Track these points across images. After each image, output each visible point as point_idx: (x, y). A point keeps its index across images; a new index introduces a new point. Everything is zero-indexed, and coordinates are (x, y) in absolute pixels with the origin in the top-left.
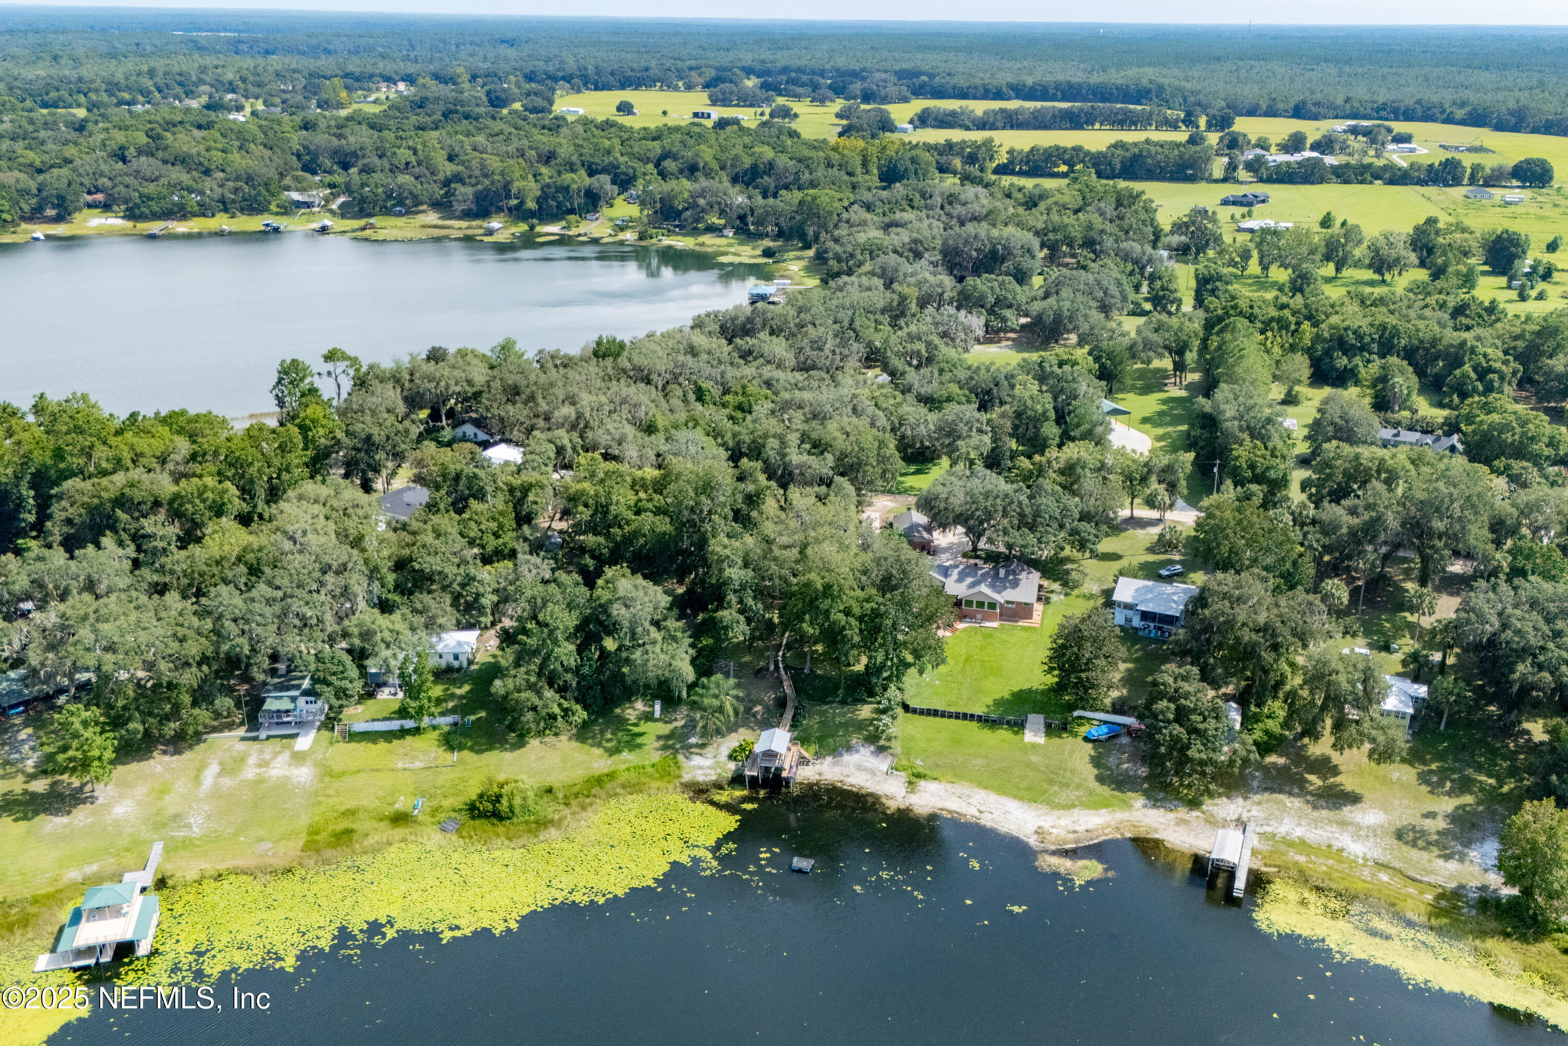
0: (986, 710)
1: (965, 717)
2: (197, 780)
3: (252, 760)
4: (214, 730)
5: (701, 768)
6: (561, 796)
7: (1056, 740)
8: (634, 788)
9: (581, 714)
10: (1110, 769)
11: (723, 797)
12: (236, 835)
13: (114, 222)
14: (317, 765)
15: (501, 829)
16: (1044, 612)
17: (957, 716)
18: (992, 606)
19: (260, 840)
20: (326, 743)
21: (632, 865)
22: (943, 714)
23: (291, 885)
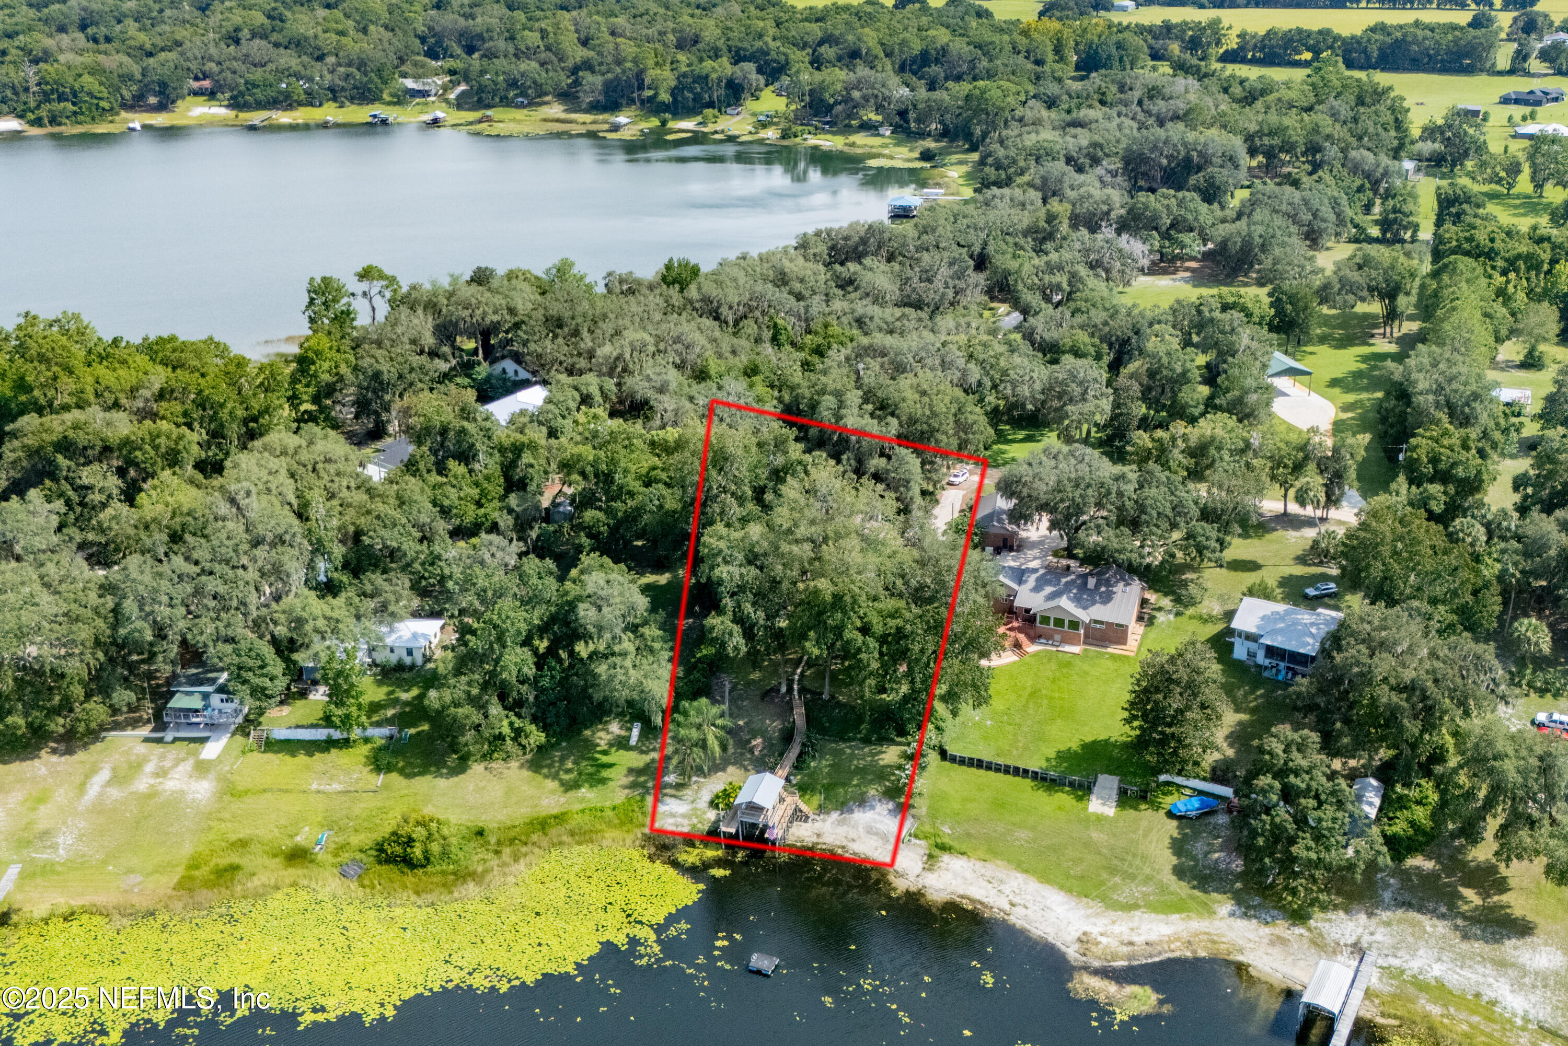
0: (1044, 764)
1: (1016, 771)
2: (81, 788)
3: (149, 768)
4: (117, 726)
5: (673, 815)
6: (493, 840)
7: (1131, 813)
8: (582, 836)
10: (1194, 858)
11: (691, 857)
12: (105, 862)
13: (218, 111)
14: (221, 779)
15: (410, 879)
16: (1144, 636)
17: (1007, 770)
18: (1074, 625)
19: (130, 871)
20: (237, 752)
21: (554, 942)
22: (989, 767)
23: (148, 934)
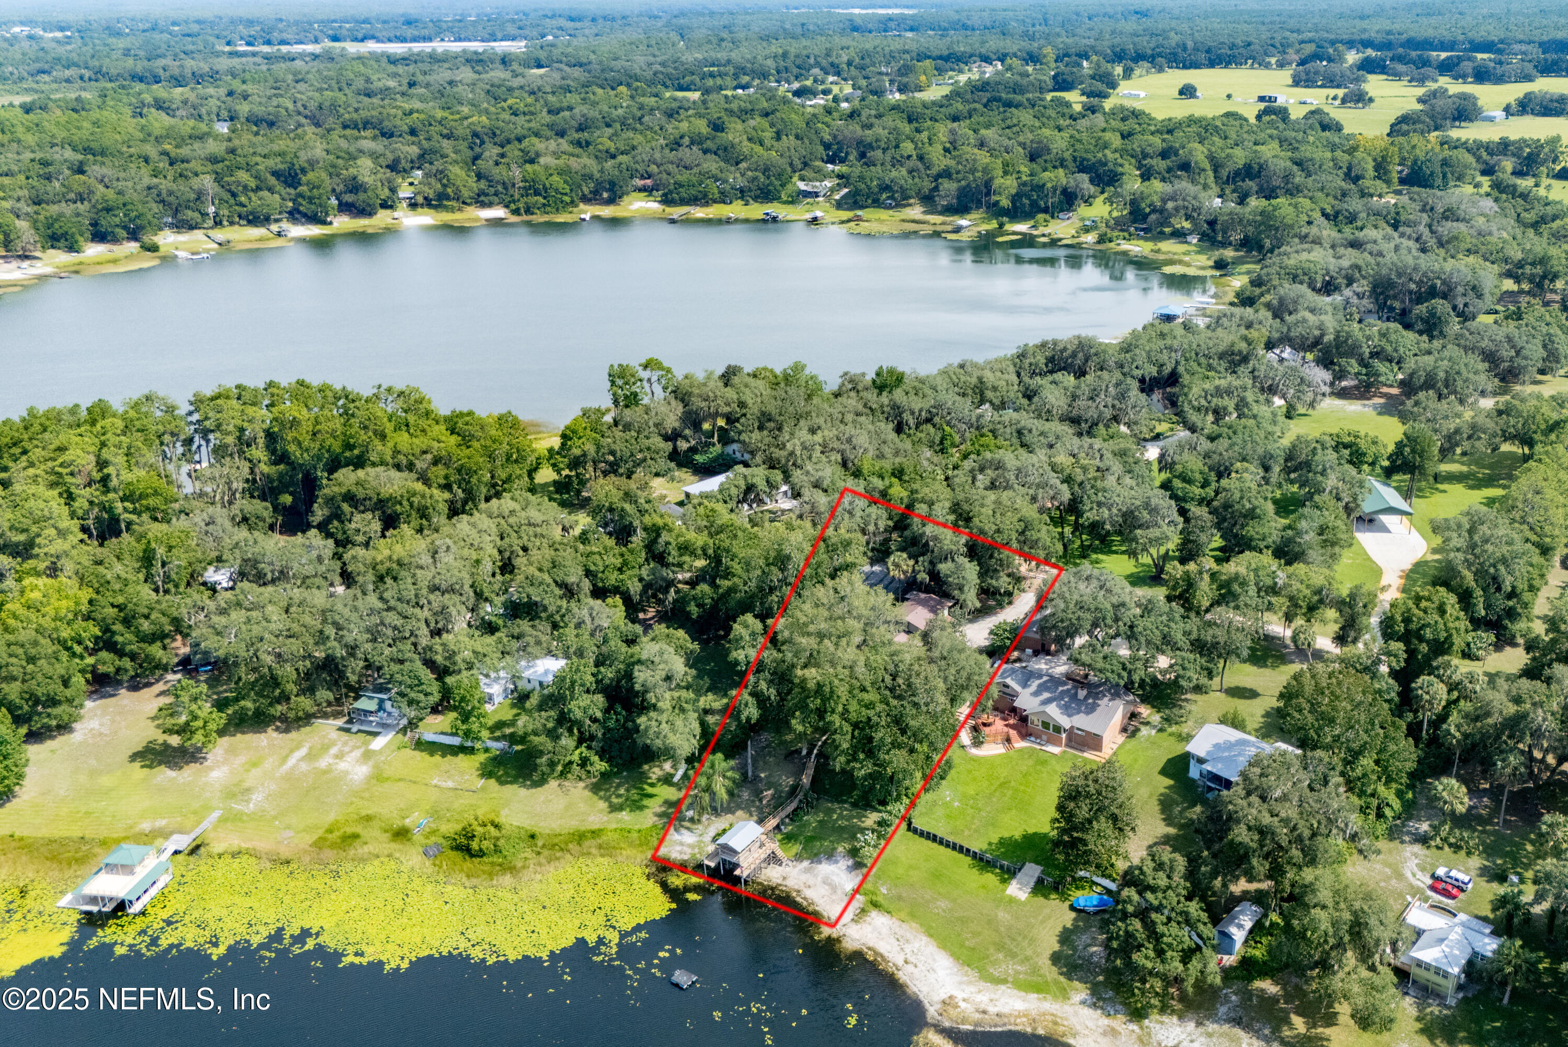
0: (985, 847)
1: (961, 849)
2: (285, 759)
3: (334, 751)
4: (325, 716)
5: (682, 844)
6: (540, 843)
7: (1040, 900)
8: (607, 850)
9: (599, 766)
10: (1075, 949)
11: (676, 880)
12: (275, 818)
13: (652, 206)
14: (376, 766)
15: (469, 864)
16: (1121, 747)
17: (955, 847)
18: (1058, 729)
19: (288, 827)
20: (394, 747)
21: (543, 933)
22: (941, 842)
23: (278, 877)
